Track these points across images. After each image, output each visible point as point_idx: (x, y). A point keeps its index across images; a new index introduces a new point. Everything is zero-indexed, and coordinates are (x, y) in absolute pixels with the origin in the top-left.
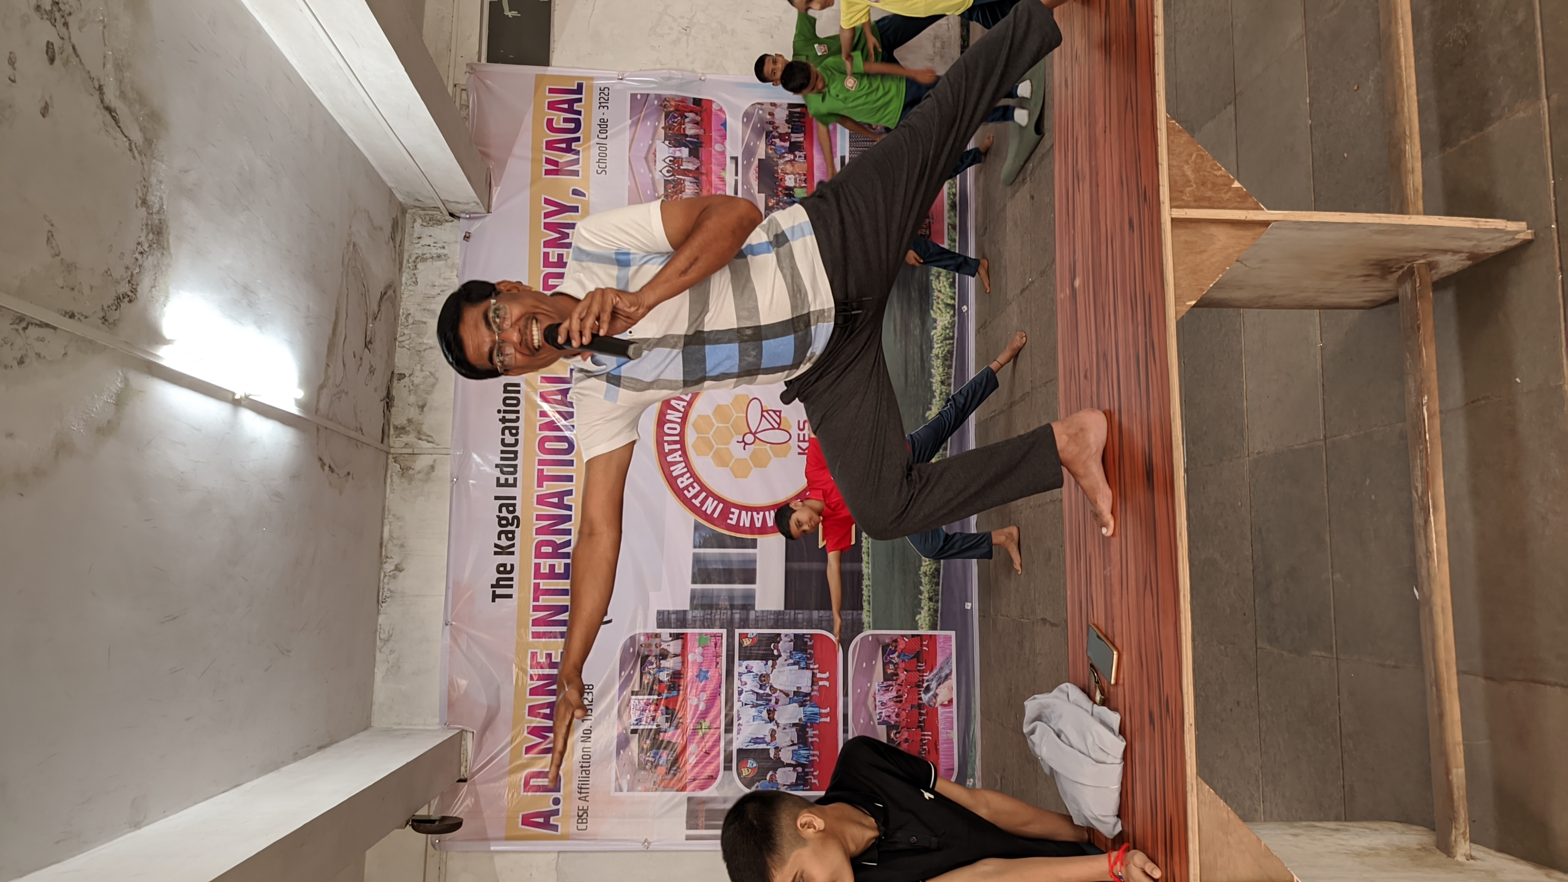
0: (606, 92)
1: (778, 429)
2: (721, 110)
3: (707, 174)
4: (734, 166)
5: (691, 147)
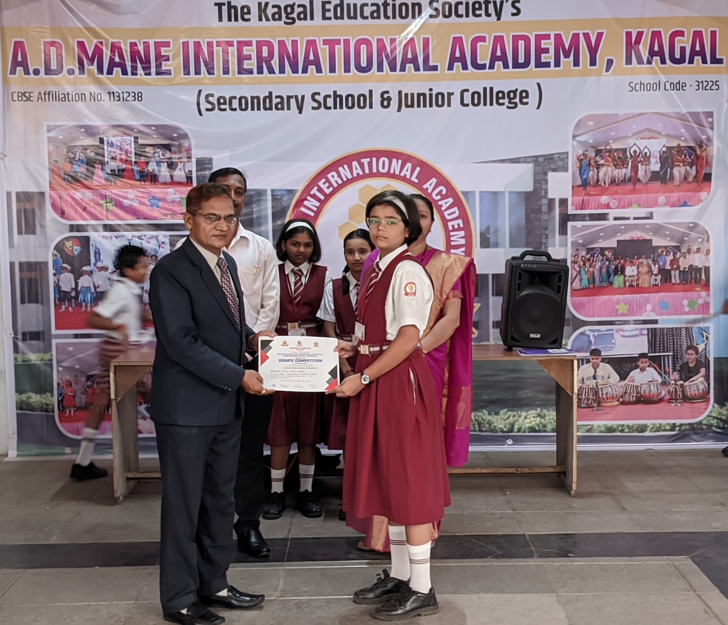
0: (714, 87)
2: (699, 201)
3: (634, 189)
4: (644, 215)
5: (661, 173)
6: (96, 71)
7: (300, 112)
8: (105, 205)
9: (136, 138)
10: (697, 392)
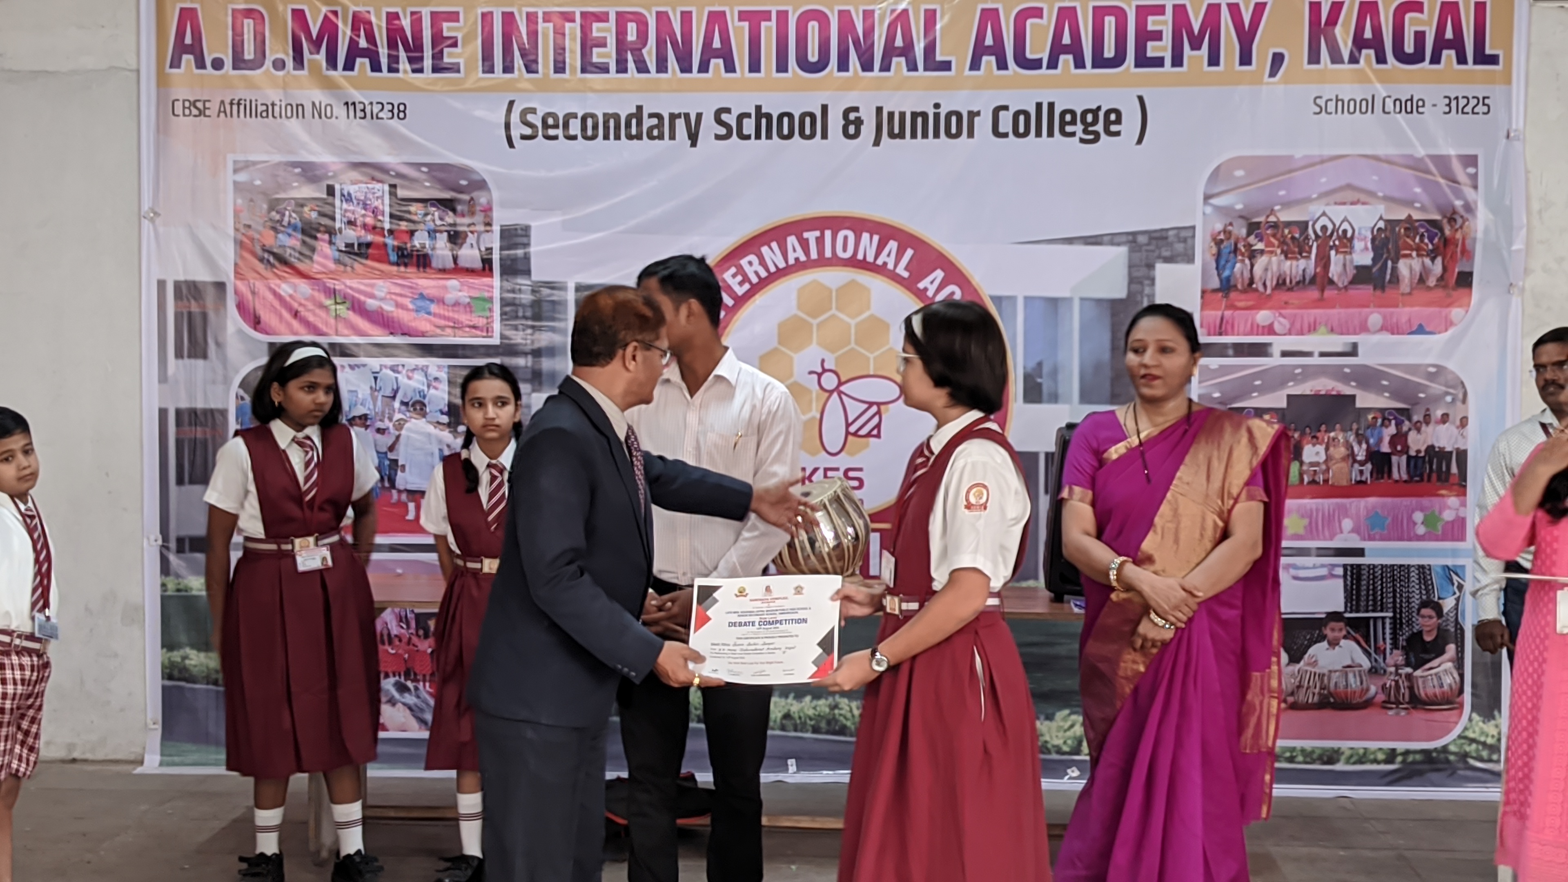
0: (1481, 109)
1: (848, 433)
2: (1449, 324)
3: (1322, 299)
4: (1339, 349)
5: (1375, 270)
6: (324, 64)
7: (694, 144)
8: (333, 307)
9: (393, 186)
10: (1437, 690)
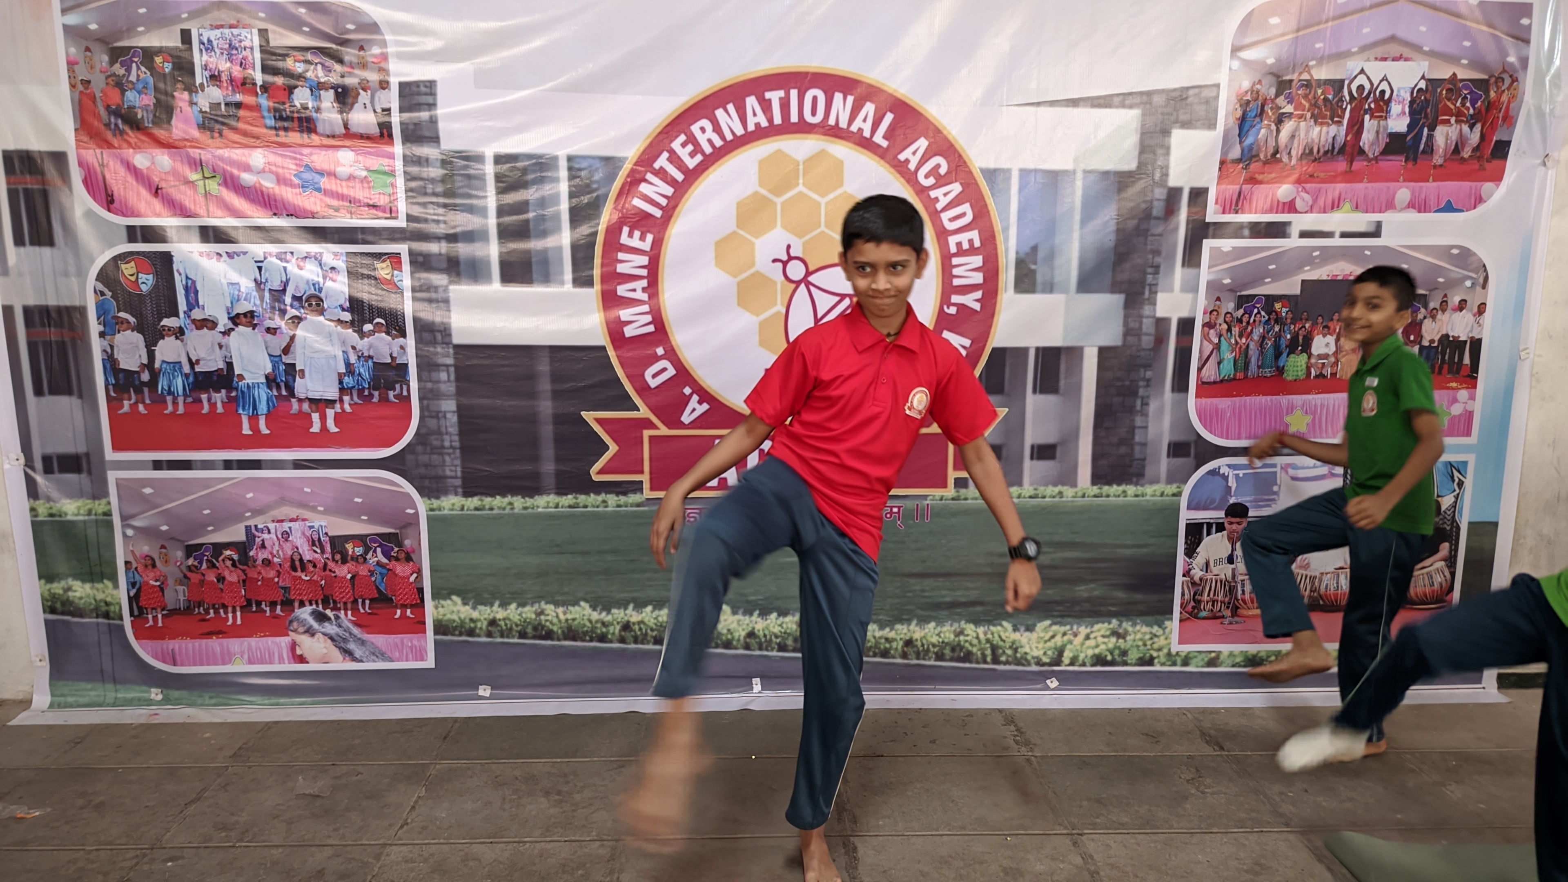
2: (1479, 201)
3: (1349, 172)
4: (1362, 229)
5: (1409, 138)
8: (201, 183)
9: (264, 33)
